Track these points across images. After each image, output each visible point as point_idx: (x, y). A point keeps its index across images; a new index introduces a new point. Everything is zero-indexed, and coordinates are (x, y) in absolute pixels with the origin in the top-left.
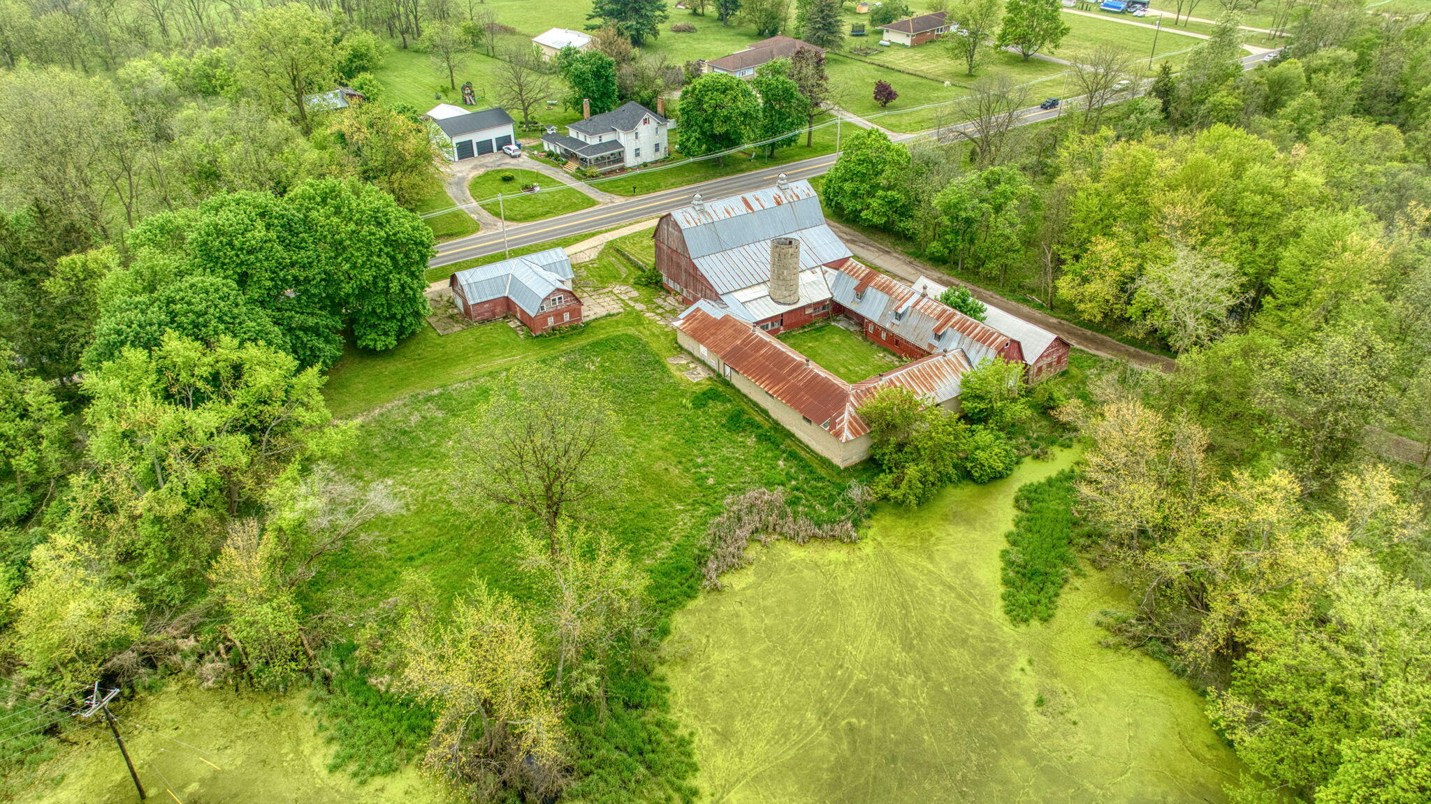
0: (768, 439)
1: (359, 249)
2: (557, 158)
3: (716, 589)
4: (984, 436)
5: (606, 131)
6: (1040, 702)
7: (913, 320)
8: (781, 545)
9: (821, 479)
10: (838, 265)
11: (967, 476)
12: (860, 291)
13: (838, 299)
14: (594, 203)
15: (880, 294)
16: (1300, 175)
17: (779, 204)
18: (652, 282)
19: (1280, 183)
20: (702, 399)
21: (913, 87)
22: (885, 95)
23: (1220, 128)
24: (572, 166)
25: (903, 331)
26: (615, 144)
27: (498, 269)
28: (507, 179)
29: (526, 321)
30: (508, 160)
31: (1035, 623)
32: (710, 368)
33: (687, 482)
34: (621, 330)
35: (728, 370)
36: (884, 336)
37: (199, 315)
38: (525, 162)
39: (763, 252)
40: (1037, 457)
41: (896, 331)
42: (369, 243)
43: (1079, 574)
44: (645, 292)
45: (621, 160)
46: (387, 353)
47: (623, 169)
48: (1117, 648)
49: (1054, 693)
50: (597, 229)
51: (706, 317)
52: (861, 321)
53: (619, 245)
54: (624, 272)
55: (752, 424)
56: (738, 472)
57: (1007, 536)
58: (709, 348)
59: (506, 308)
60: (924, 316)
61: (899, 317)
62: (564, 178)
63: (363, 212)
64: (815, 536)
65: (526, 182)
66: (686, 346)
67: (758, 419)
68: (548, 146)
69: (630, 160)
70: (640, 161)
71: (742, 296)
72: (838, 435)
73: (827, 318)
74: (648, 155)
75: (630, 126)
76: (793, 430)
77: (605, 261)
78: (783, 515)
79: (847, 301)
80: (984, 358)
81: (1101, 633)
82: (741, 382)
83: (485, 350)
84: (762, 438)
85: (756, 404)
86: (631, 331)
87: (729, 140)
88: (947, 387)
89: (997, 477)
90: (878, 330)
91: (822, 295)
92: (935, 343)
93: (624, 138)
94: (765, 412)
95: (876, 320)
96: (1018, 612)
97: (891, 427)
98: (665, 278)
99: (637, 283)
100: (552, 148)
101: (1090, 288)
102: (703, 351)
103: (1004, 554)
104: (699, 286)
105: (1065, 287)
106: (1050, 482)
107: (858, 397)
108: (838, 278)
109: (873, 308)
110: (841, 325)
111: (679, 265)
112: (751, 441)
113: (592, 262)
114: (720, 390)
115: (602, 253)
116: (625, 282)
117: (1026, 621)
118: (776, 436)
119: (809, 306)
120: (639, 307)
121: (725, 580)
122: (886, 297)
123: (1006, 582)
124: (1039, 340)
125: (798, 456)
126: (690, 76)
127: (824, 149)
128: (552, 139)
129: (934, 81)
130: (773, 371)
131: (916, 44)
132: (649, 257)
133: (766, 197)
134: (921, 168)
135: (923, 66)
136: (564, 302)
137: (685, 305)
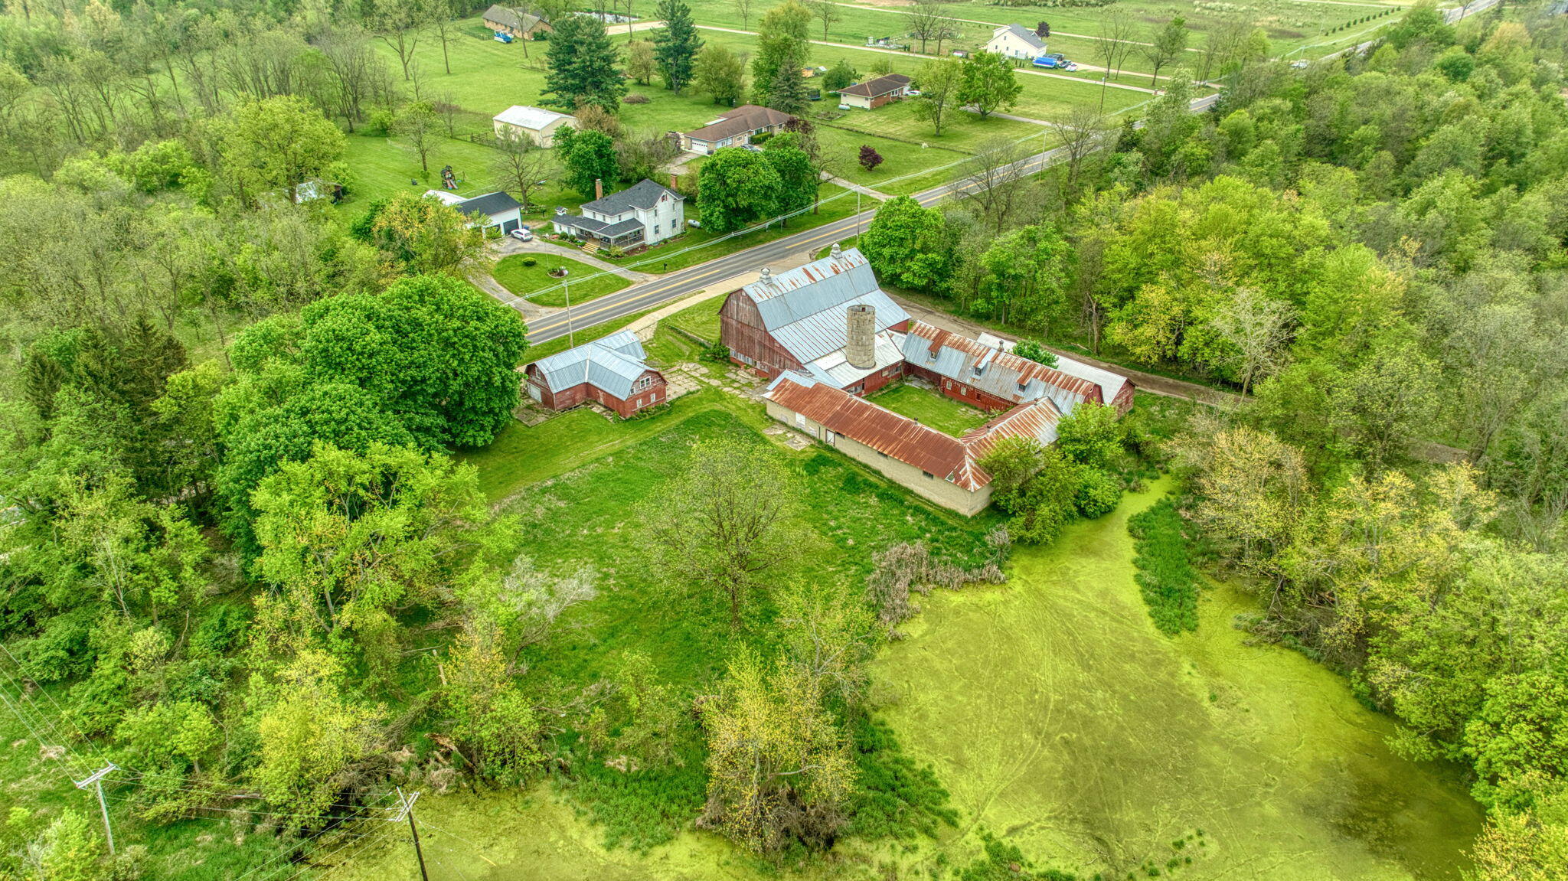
0: (890, 497)
1: (464, 346)
2: (572, 239)
3: (896, 639)
4: (1086, 470)
5: (624, 210)
6: (1213, 698)
7: (994, 374)
8: (938, 593)
9: (955, 529)
10: (903, 327)
11: (1082, 512)
12: (934, 351)
13: (911, 361)
14: (629, 283)
15: (955, 352)
16: (1307, 219)
17: (837, 272)
18: (718, 357)
19: (1289, 227)
20: (813, 466)
21: (890, 149)
22: (870, 160)
24: (592, 247)
25: (988, 384)
26: (634, 222)
28: (529, 264)
29: (612, 405)
30: (520, 244)
31: (1185, 633)
32: (808, 436)
33: (828, 545)
34: (707, 407)
35: (831, 436)
36: (963, 391)
37: (339, 423)
38: (538, 246)
39: (837, 319)
40: (1133, 490)
41: (977, 385)
42: (474, 339)
43: (1206, 588)
44: (715, 368)
45: (642, 238)
46: (486, 449)
47: (644, 247)
48: (1259, 645)
49: (1221, 689)
50: (642, 309)
51: (796, 387)
52: (935, 379)
53: (672, 323)
54: (686, 350)
55: (870, 485)
56: (873, 531)
57: (1135, 562)
58: (808, 416)
59: (589, 393)
60: (1005, 368)
61: (979, 371)
62: (587, 256)
63: (465, 309)
64: (966, 582)
65: (550, 266)
66: (777, 417)
67: (873, 479)
68: (558, 228)
69: (650, 238)
70: (660, 237)
71: (824, 363)
72: (965, 486)
73: (900, 378)
74: (667, 232)
75: (649, 204)
76: (911, 486)
77: (663, 340)
78: (932, 565)
79: (921, 360)
80: (1069, 404)
81: (1242, 635)
82: (848, 447)
83: (583, 435)
84: (883, 496)
85: (866, 466)
86: (717, 407)
88: (1045, 434)
89: (1108, 510)
90: (957, 386)
91: (895, 358)
92: (1020, 393)
93: (642, 216)
94: (878, 473)
95: (955, 376)
96: (1169, 627)
97: (1007, 471)
98: (732, 352)
99: (703, 360)
100: (565, 229)
101: (1147, 331)
102: (800, 419)
103: (1138, 578)
104: (775, 354)
105: (1117, 333)
106: (1153, 510)
107: (972, 448)
108: (908, 341)
109: (950, 365)
110: (915, 384)
111: (751, 340)
112: (873, 500)
113: (650, 341)
114: (822, 459)
115: (656, 332)
116: (690, 359)
117: (1177, 632)
118: (895, 495)
119: (886, 369)
120: (714, 383)
121: (902, 630)
122: (963, 355)
123: (1149, 602)
124: (1112, 383)
125: (924, 510)
126: (669, 148)
127: (832, 215)
128: (565, 220)
129: (911, 143)
130: (882, 433)
131: (875, 107)
132: (712, 333)
133: (824, 267)
134: (953, 233)
135: (892, 129)
136: (652, 383)
137: (767, 377)
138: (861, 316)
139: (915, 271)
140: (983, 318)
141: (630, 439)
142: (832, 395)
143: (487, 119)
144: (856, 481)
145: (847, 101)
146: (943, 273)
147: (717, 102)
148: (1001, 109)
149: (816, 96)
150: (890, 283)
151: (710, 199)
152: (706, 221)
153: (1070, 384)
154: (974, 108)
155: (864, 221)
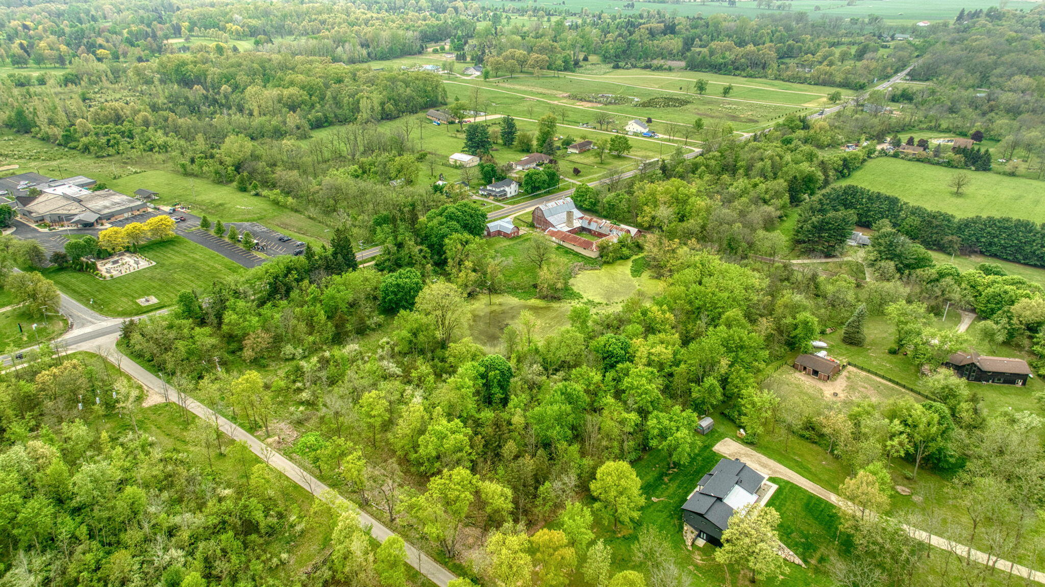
2: (486, 195)
3: (575, 277)
4: (624, 249)
5: (501, 187)
7: (603, 229)
8: (585, 271)
9: (590, 260)
10: (581, 218)
11: (621, 258)
12: (589, 223)
13: (583, 226)
14: (503, 208)
17: (564, 203)
18: (532, 226)
20: (557, 249)
21: (584, 168)
22: (577, 172)
23: (673, 179)
24: (492, 198)
25: (602, 231)
26: (504, 190)
27: (496, 223)
28: (474, 202)
29: (506, 236)
32: (556, 243)
34: (530, 237)
35: (562, 243)
36: (597, 233)
37: (456, 230)
38: (475, 198)
39: (564, 215)
40: (636, 255)
41: (600, 232)
43: (646, 271)
44: (531, 228)
45: (506, 195)
47: (507, 198)
48: (653, 279)
49: (641, 284)
50: (510, 214)
51: (553, 232)
52: (589, 231)
53: (518, 218)
54: (523, 224)
55: (570, 252)
56: (571, 260)
57: (631, 266)
58: (556, 238)
59: (499, 233)
60: (606, 227)
61: (600, 229)
62: (490, 200)
64: (592, 269)
66: (548, 239)
68: (481, 192)
69: (509, 195)
70: (511, 195)
71: (560, 226)
72: (593, 251)
73: (580, 231)
74: (513, 194)
75: (509, 185)
76: (581, 252)
77: (516, 222)
78: (584, 266)
79: (586, 226)
80: (622, 234)
81: (649, 278)
82: (565, 244)
83: (499, 242)
84: (574, 255)
85: (570, 249)
87: (539, 188)
88: (615, 240)
89: (628, 258)
90: (595, 232)
91: (579, 225)
92: (610, 232)
93: (507, 189)
94: (573, 250)
95: (593, 230)
96: (634, 276)
97: (604, 248)
98: (535, 224)
99: (528, 226)
100: (483, 193)
101: (646, 218)
102: (554, 239)
103: (631, 269)
104: (547, 224)
105: (639, 219)
106: (640, 258)
107: (596, 244)
108: (582, 221)
109: (593, 227)
110: (584, 232)
111: (541, 220)
112: (572, 255)
113: (513, 221)
114: (560, 247)
115: (515, 220)
116: (524, 226)
117: (636, 277)
118: (577, 254)
119: (577, 228)
120: (531, 232)
122: (596, 225)
123: (632, 273)
124: (633, 231)
125: (583, 257)
126: (510, 168)
127: (564, 189)
128: (484, 190)
129: (591, 166)
130: (574, 240)
131: (580, 153)
132: (530, 220)
133: (561, 202)
134: (598, 193)
135: (586, 161)
136: (516, 229)
137: (544, 230)
138: (570, 214)
139: (586, 205)
140: (605, 217)
141: (511, 243)
142: (562, 233)
143: (446, 157)
144: (568, 252)
145: (570, 150)
146: (595, 204)
147: (523, 151)
148: (625, 154)
149: (559, 148)
150: (580, 208)
151: (527, 184)
152: (526, 190)
153: (622, 230)
154: (615, 153)
155: (573, 191)
